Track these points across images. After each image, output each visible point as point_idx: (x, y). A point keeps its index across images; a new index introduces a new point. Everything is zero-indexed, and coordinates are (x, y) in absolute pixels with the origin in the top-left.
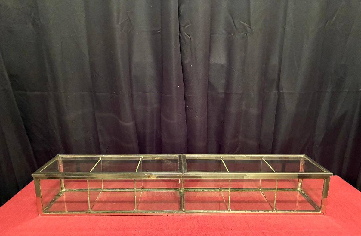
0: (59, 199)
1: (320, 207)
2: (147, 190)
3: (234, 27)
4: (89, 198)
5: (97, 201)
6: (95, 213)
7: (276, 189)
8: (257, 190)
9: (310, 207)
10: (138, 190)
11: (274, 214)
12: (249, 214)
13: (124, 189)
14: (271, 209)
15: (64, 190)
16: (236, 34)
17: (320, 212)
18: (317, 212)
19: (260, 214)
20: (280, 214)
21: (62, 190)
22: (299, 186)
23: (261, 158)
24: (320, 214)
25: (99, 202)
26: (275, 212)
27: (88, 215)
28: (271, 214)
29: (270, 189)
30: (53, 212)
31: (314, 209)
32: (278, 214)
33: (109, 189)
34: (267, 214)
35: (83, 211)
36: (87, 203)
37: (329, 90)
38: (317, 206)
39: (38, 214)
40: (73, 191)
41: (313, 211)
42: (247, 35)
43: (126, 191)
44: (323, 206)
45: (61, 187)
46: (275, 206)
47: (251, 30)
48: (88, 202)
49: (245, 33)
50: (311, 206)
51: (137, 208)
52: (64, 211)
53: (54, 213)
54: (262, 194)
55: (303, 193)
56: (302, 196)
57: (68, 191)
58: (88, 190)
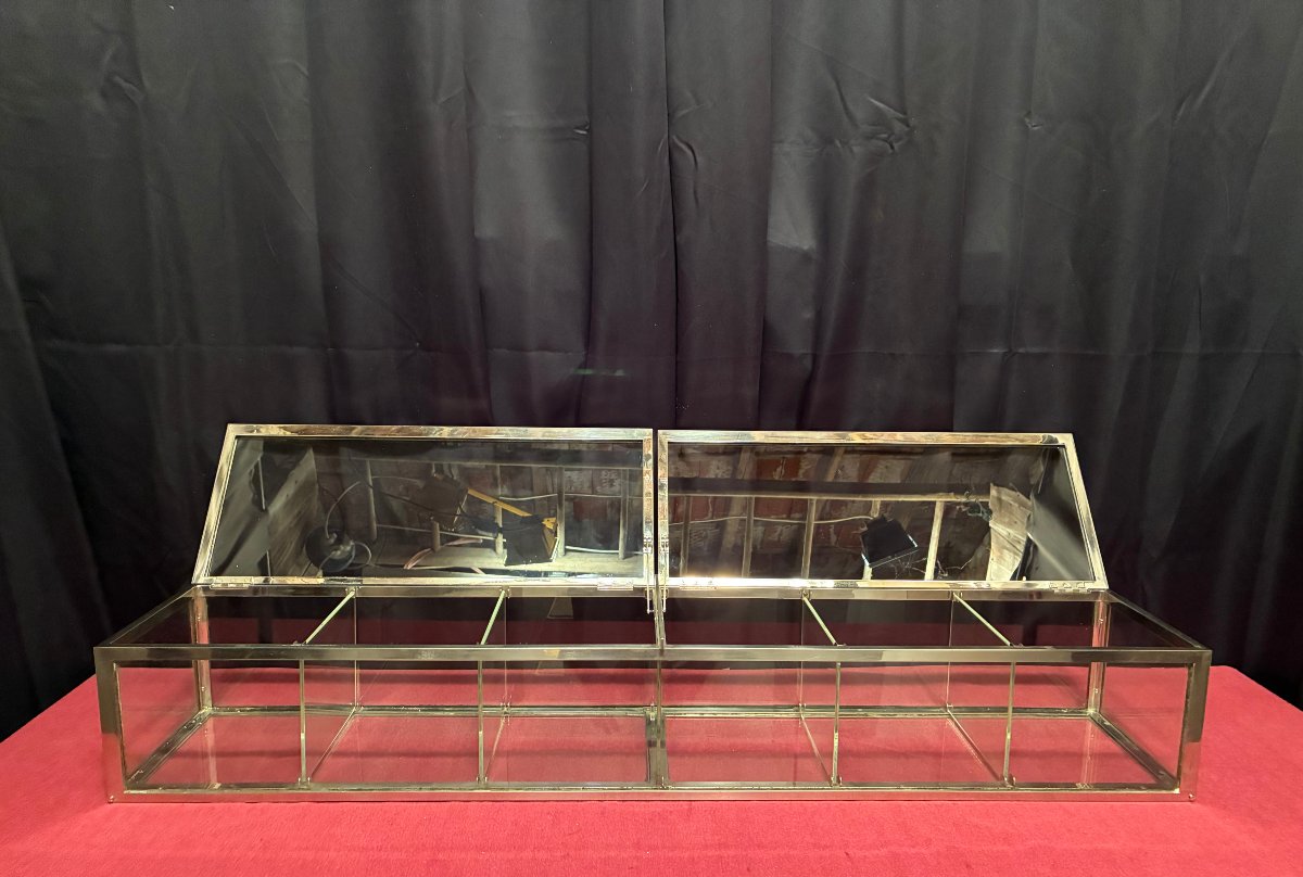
0: (187, 742)
1: (1175, 774)
2: (524, 711)
3: (845, 119)
4: (303, 736)
5: (332, 750)
6: (324, 790)
7: (1010, 710)
8: (938, 715)
9: (1136, 772)
10: (487, 711)
11: (1002, 798)
12: (909, 798)
13: (435, 708)
14: (992, 780)
15: (207, 710)
16: (852, 142)
17: (1177, 791)
18: (1164, 792)
19: (950, 798)
20: (1027, 798)
21: (200, 710)
22: (1092, 698)
23: (950, 594)
24: (1175, 798)
25: (338, 754)
26: (1007, 791)
27: (299, 799)
28: (991, 798)
29: (985, 710)
30: (164, 789)
31: (1153, 781)
32: (1017, 798)
33: (382, 708)
34: (979, 798)
35: (281, 785)
36: (297, 758)
37: (1192, 347)
38: (1165, 770)
39: (107, 796)
40: (243, 714)
41: (1150, 787)
42: (892, 147)
43: (446, 713)
44: (1185, 770)
45: (196, 700)
46: (1005, 771)
47: (907, 129)
48: (299, 753)
49: (885, 140)
50: (1140, 769)
51: (488, 773)
52: (207, 785)
53: (168, 792)
54: (954, 726)
55: (1107, 723)
56: (1104, 735)
57: (223, 713)
58: (303, 708)
